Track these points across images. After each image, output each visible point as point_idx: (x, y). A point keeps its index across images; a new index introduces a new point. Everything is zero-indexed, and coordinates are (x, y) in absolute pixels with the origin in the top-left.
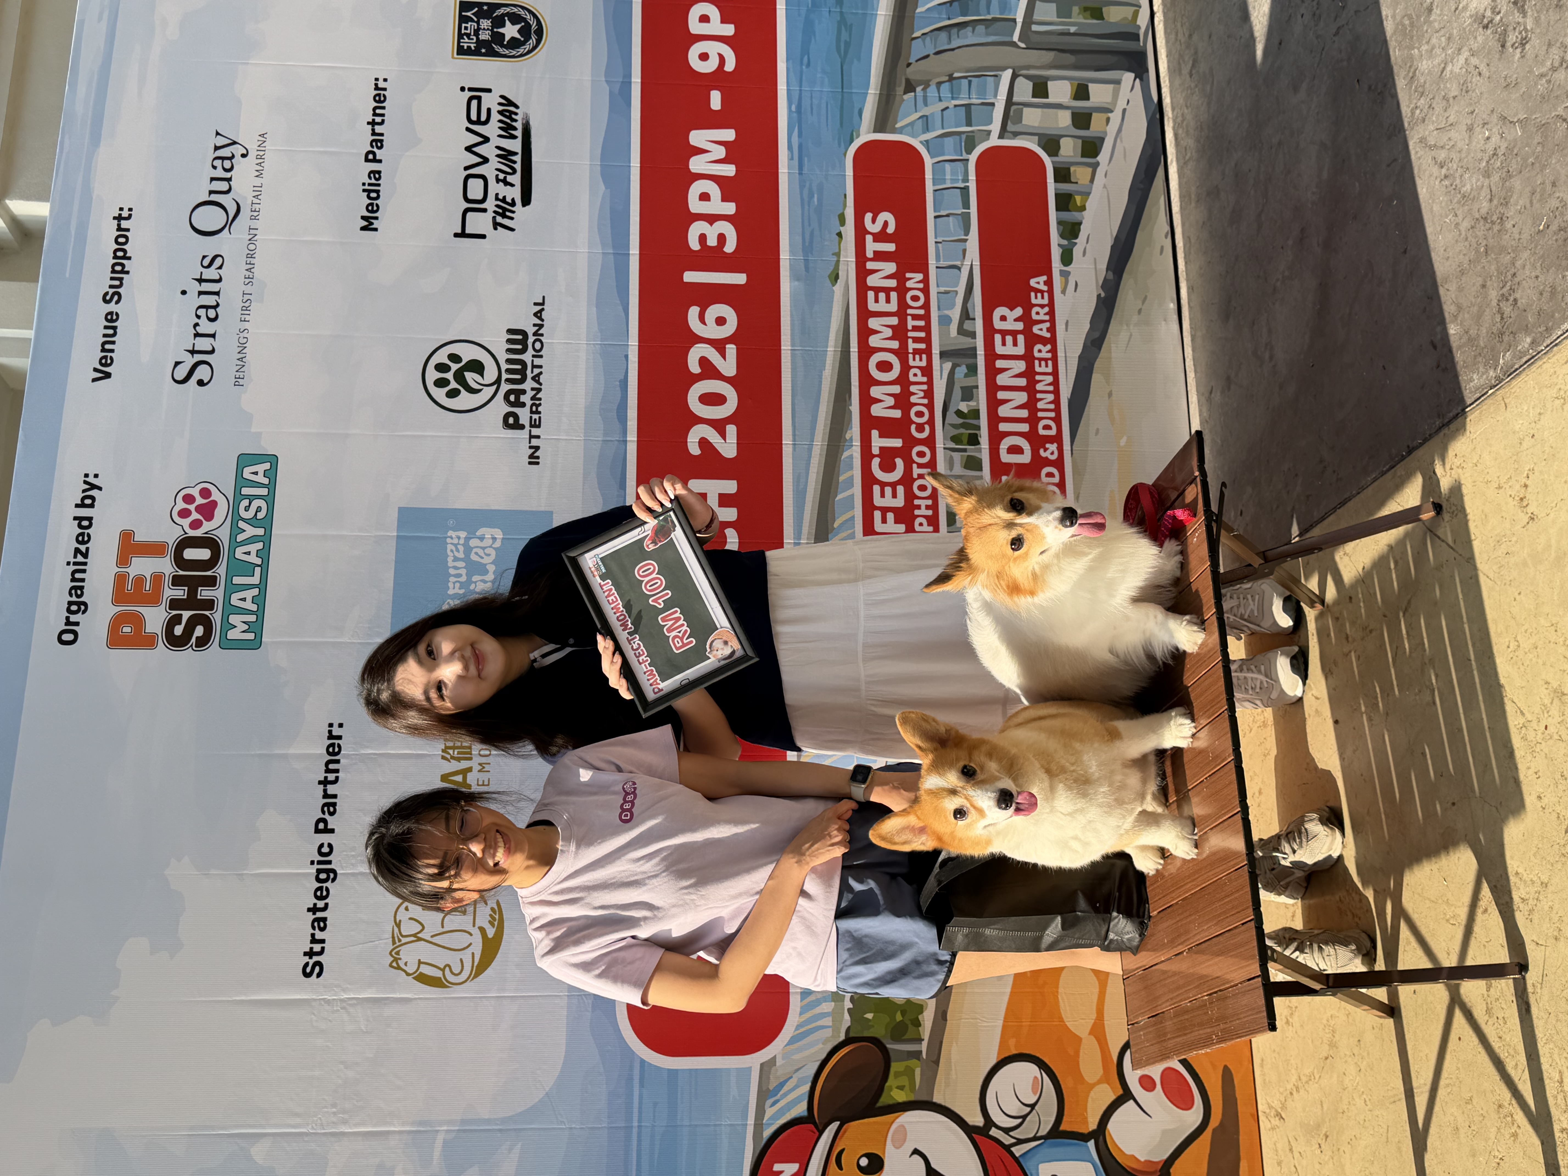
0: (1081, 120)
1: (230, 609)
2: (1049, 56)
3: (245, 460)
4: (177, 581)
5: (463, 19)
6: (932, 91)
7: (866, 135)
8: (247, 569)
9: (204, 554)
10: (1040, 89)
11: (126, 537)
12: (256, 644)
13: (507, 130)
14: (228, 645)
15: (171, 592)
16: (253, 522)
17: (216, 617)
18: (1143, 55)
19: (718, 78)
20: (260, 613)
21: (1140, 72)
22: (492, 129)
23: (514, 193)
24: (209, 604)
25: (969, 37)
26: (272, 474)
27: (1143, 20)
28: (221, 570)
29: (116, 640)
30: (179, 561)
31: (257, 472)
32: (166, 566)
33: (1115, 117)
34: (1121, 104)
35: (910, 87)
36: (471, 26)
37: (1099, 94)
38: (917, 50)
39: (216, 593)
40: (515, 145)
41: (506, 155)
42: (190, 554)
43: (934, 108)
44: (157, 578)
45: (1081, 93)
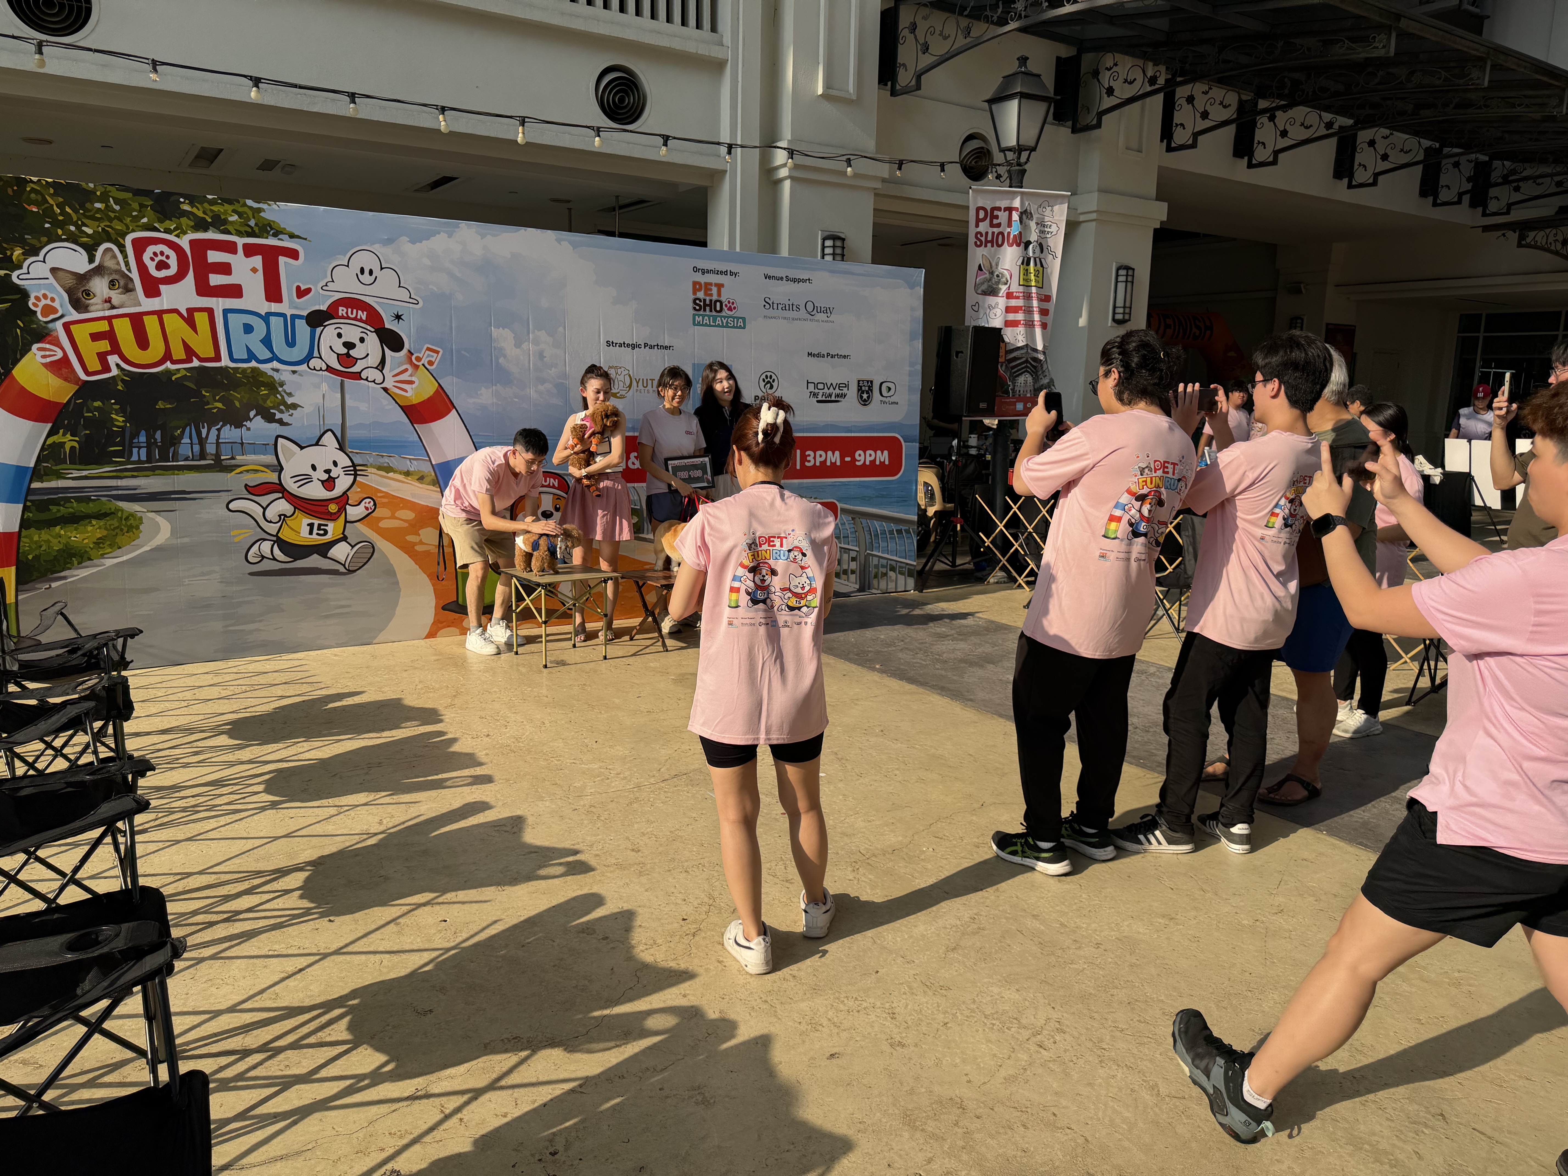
0: (845, 572)
1: (703, 316)
2: (863, 562)
3: (744, 319)
4: (711, 301)
5: (868, 382)
6: (852, 526)
7: (839, 505)
8: (714, 321)
9: (718, 308)
10: (854, 559)
11: (722, 285)
12: (694, 324)
13: (837, 396)
14: (694, 315)
15: (708, 299)
16: (727, 322)
17: (702, 312)
18: (864, 591)
19: (854, 460)
20: (702, 325)
21: (859, 590)
22: (837, 391)
23: (820, 398)
24: (705, 310)
25: (868, 537)
26: (740, 327)
27: (874, 591)
28: (714, 313)
29: (695, 283)
30: (716, 301)
31: (741, 324)
32: (715, 298)
33: (846, 583)
34: (850, 584)
35: (853, 519)
36: (866, 384)
37: (853, 577)
38: (864, 521)
39: (708, 312)
40: (833, 398)
41: (830, 395)
42: (718, 304)
43: (847, 526)
44: (711, 295)
45: (853, 572)
